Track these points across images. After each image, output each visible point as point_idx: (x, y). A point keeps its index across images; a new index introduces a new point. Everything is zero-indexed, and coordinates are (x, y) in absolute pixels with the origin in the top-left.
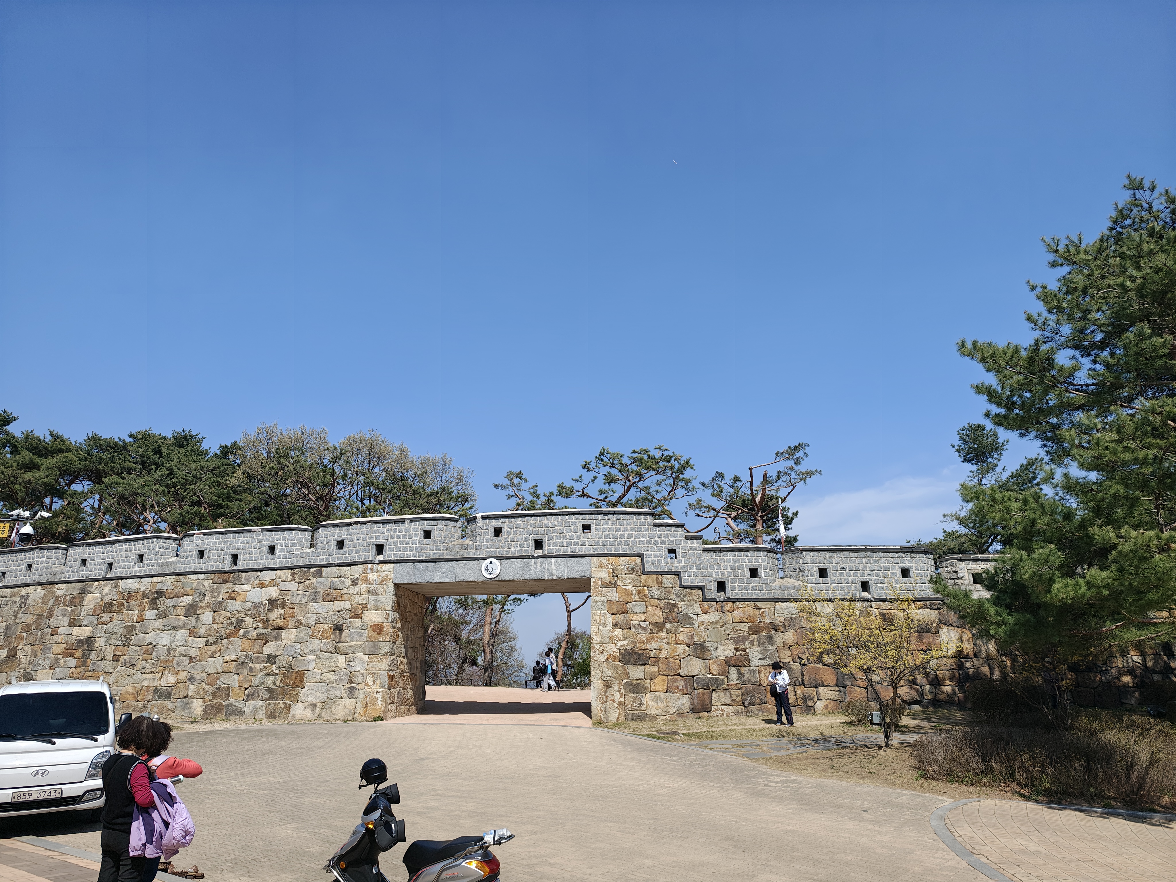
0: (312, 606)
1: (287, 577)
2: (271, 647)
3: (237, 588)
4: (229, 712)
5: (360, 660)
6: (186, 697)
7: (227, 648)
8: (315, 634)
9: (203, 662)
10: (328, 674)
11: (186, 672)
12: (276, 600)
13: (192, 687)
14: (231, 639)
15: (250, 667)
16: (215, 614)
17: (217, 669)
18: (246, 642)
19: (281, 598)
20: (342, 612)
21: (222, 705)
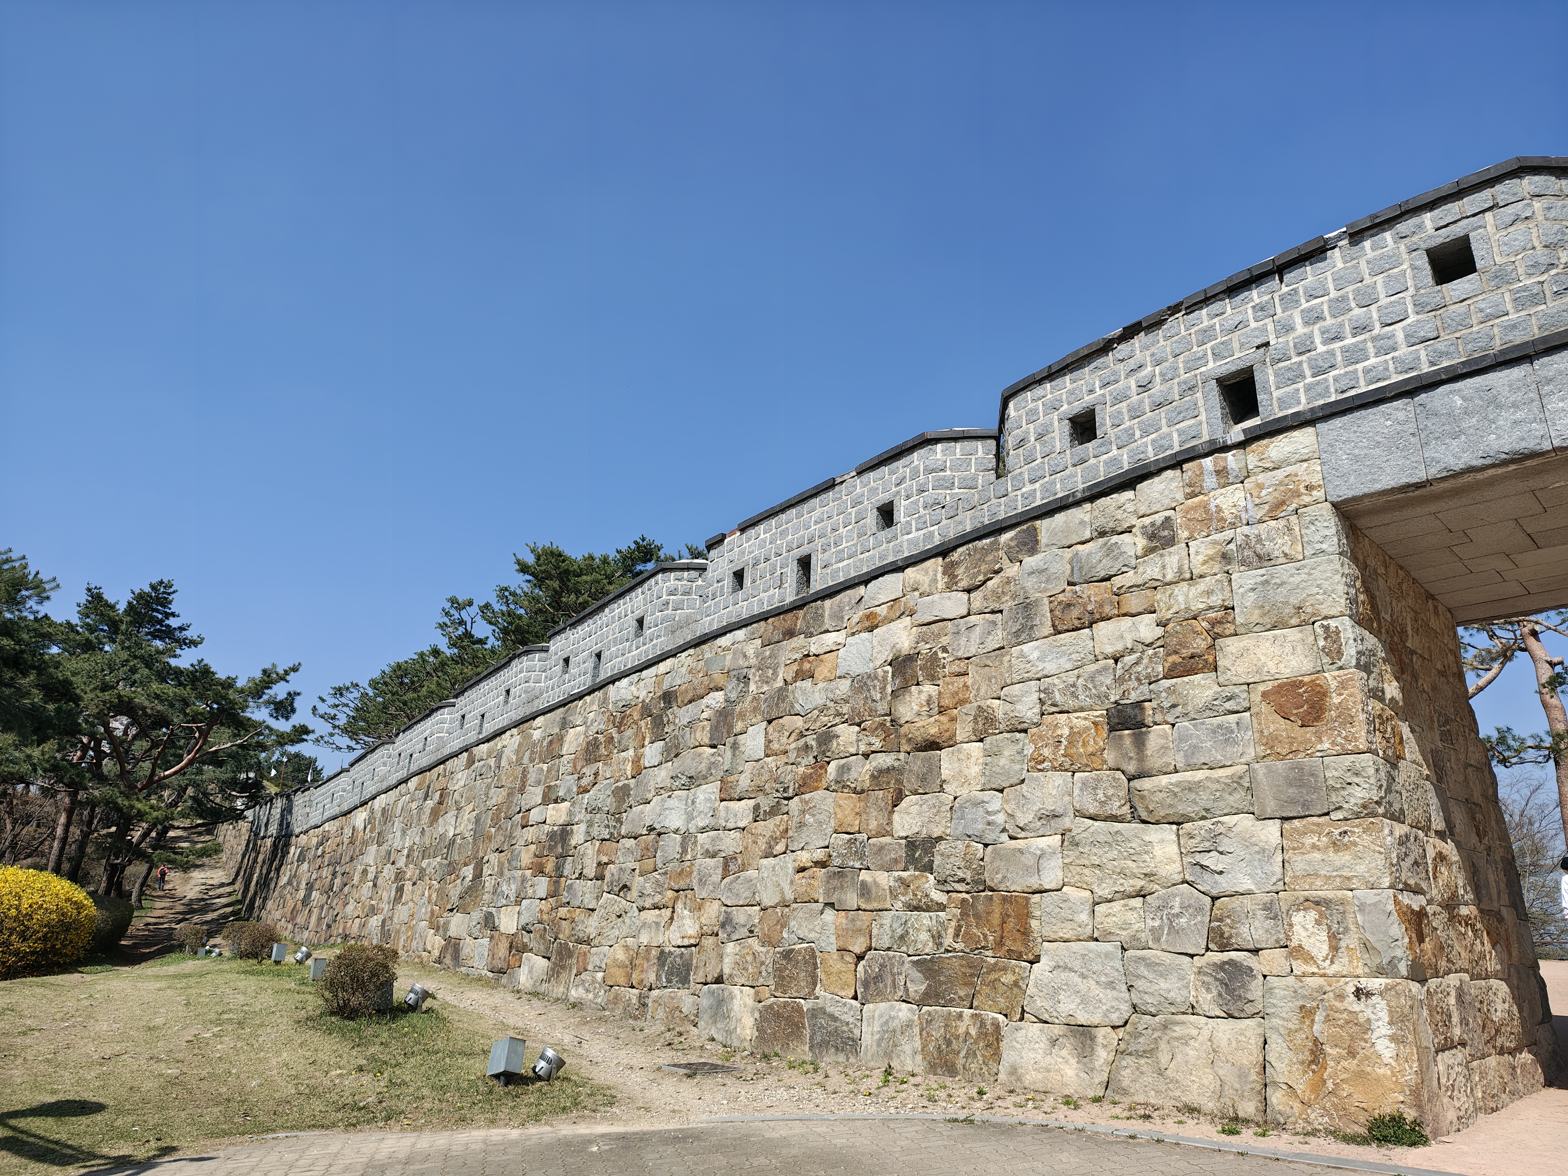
0: (1022, 655)
1: (935, 581)
2: (914, 809)
3: (816, 645)
4: (819, 1039)
5: (1247, 842)
6: (719, 980)
7: (801, 825)
8: (1046, 752)
9: (751, 873)
10: (1117, 906)
11: (716, 904)
12: (910, 658)
13: (730, 948)
14: (807, 796)
15: (864, 884)
16: (770, 728)
17: (782, 893)
18: (848, 801)
19: (924, 648)
20: (1129, 659)
21: (799, 1009)
